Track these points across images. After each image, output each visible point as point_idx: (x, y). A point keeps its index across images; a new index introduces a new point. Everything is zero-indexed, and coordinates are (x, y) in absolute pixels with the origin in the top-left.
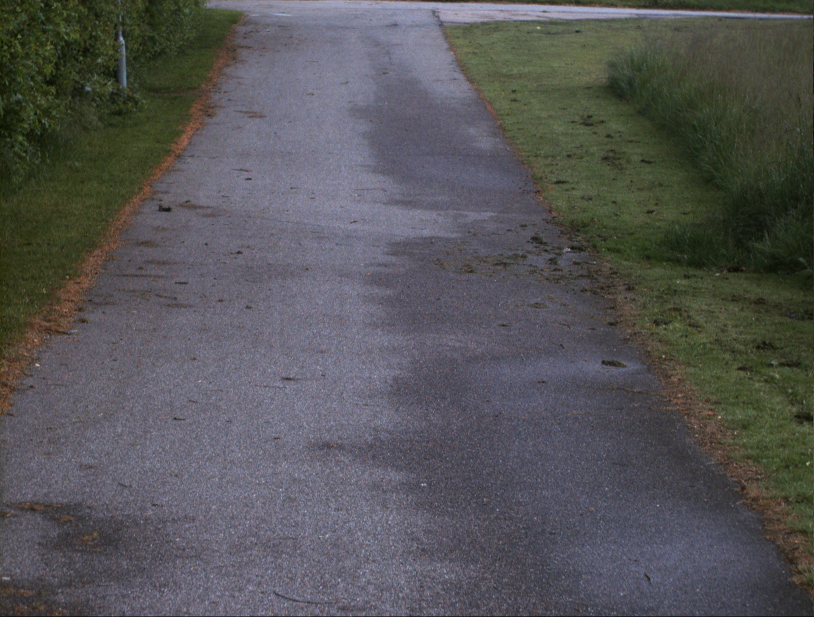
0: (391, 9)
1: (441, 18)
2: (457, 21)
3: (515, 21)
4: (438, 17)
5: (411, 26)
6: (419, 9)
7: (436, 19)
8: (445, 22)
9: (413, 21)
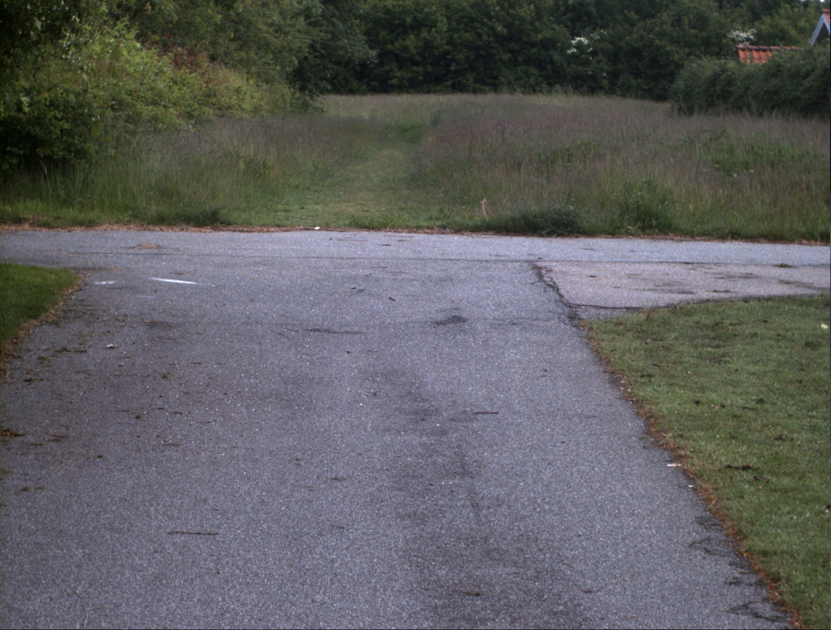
0: (435, 260)
1: (562, 292)
2: (610, 304)
3: (746, 300)
4: (554, 287)
5: (499, 325)
6: (499, 260)
7: (552, 294)
8: (579, 306)
9: (499, 305)
